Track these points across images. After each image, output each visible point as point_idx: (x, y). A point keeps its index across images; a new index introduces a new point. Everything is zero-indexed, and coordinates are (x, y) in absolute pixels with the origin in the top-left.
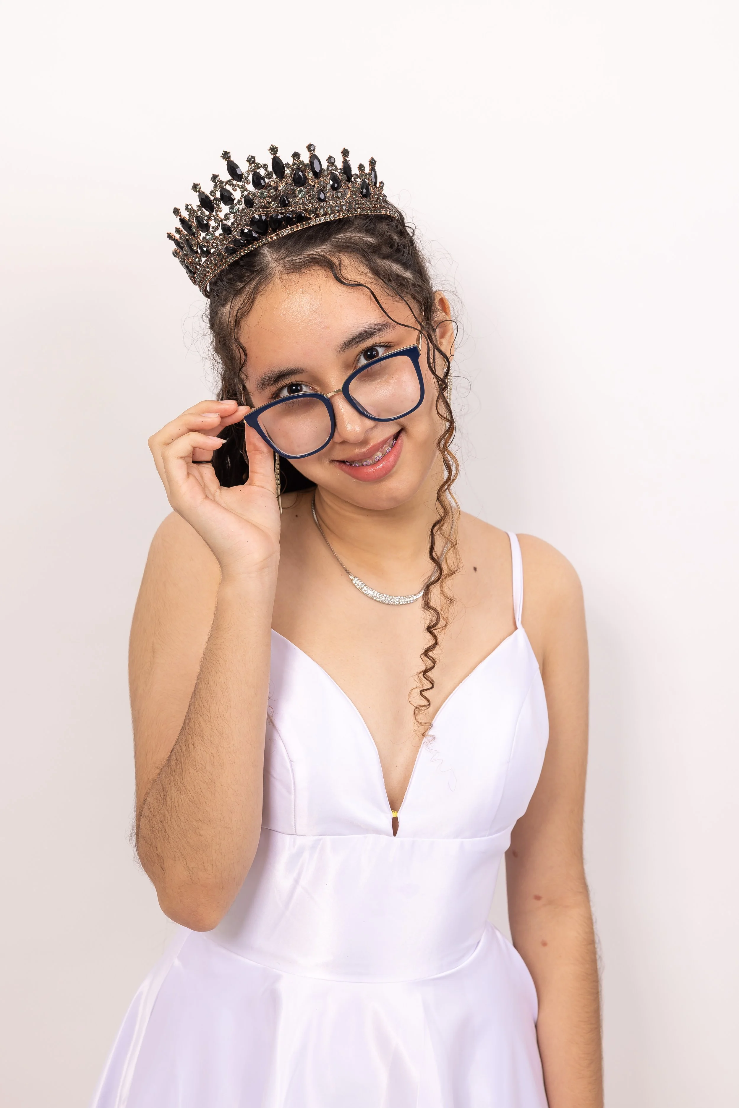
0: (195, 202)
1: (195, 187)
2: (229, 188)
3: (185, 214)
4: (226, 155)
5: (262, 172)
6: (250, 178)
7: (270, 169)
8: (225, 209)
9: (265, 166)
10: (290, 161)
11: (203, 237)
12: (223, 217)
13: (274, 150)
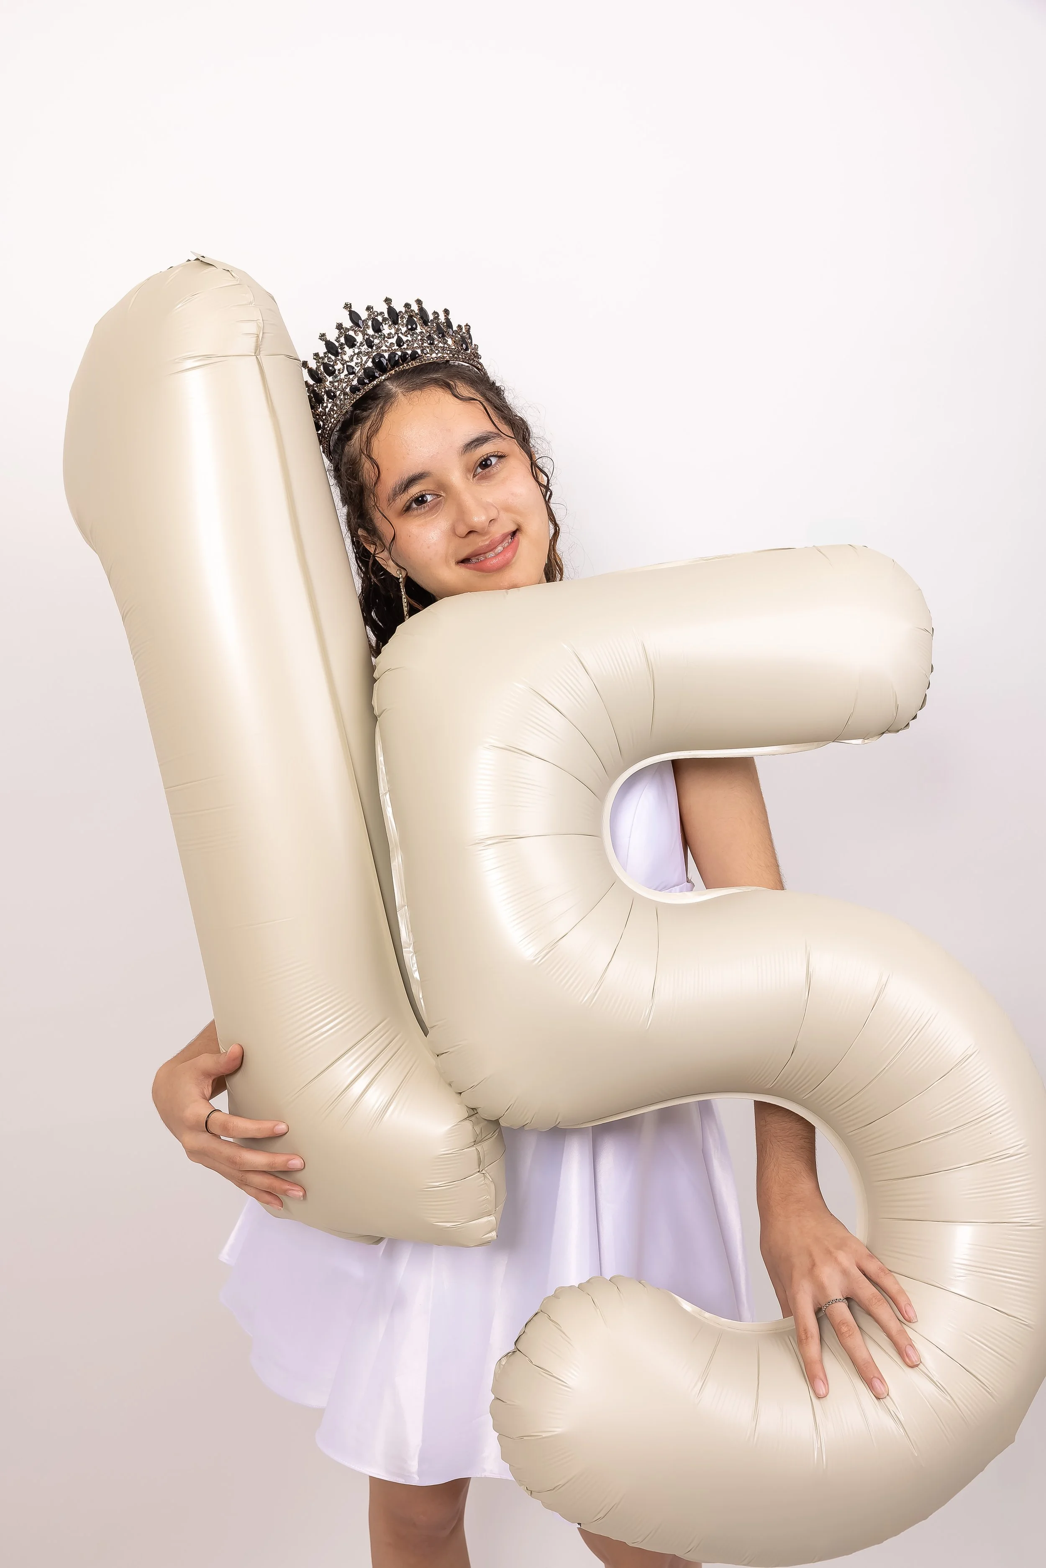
0: (322, 349)
1: (322, 337)
2: (351, 333)
3: (313, 364)
4: (348, 306)
5: (380, 318)
6: (370, 323)
7: (386, 316)
8: (349, 351)
9: (382, 313)
10: (403, 310)
11: (330, 382)
12: (348, 359)
13: (388, 301)
